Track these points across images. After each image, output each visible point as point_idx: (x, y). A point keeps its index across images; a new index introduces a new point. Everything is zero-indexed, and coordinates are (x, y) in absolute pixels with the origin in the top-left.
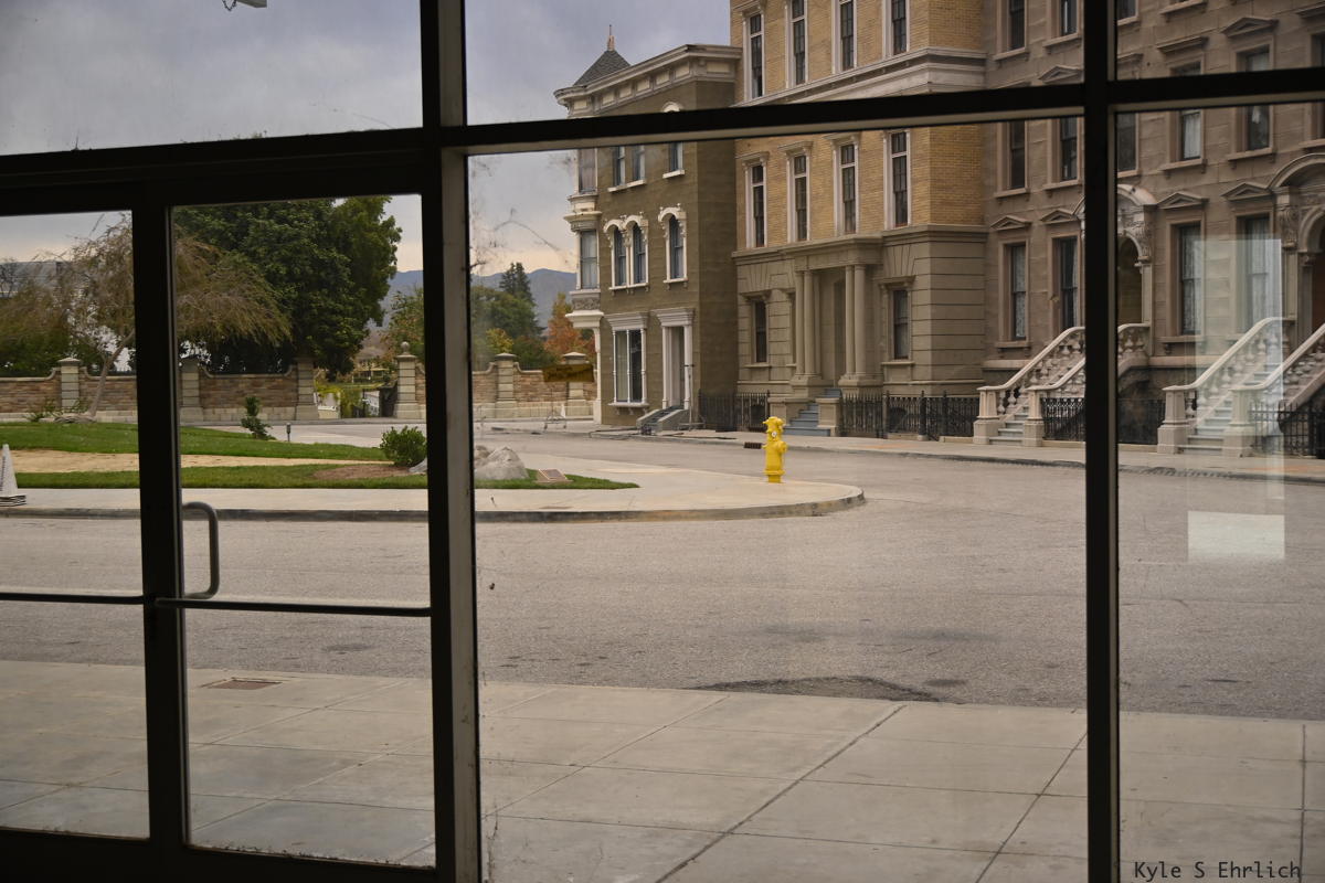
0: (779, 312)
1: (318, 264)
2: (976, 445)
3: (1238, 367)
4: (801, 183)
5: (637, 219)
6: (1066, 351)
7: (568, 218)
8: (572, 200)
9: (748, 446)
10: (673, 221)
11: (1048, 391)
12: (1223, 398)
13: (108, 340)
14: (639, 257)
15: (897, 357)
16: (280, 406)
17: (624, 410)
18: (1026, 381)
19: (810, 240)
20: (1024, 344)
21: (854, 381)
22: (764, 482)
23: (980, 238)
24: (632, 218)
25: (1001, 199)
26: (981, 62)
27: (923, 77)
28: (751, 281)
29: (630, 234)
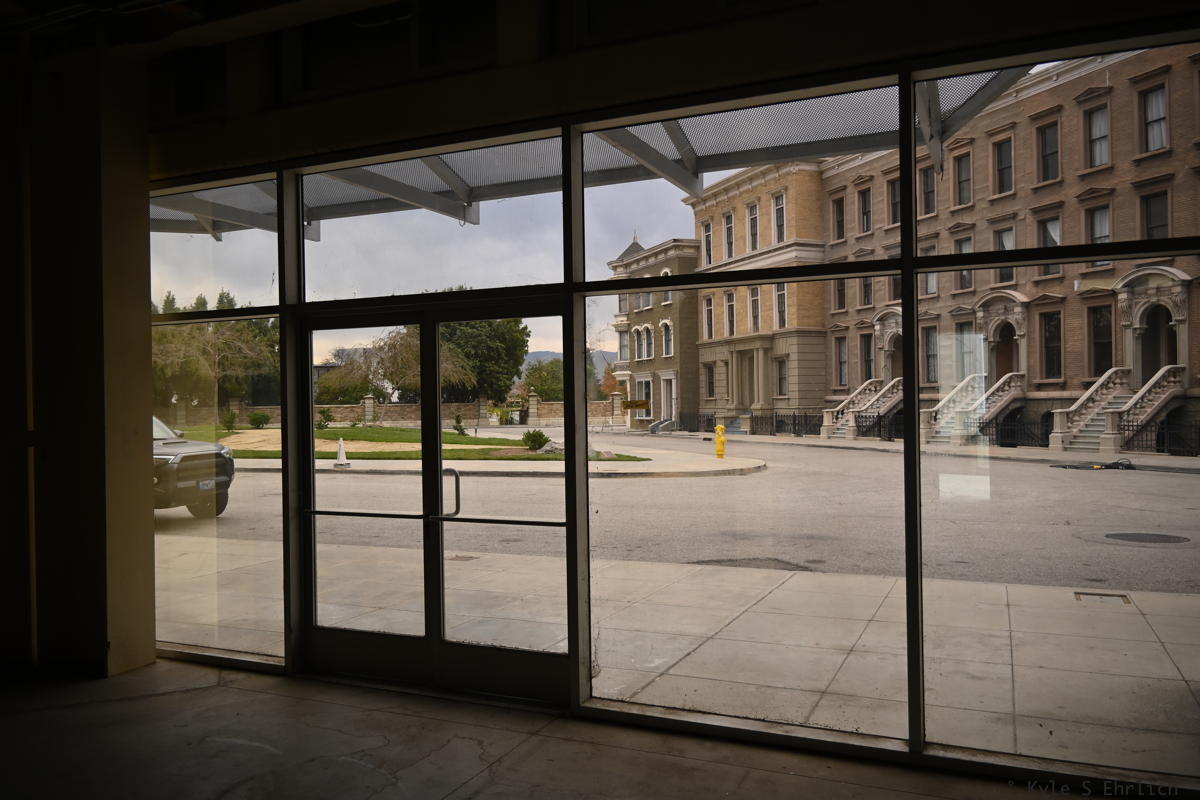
0: (720, 372)
1: (489, 348)
2: (822, 439)
3: (958, 399)
4: (731, 308)
5: (649, 326)
6: (868, 392)
7: (616, 326)
8: (616, 316)
9: (705, 439)
10: (666, 327)
11: (859, 412)
12: (950, 416)
13: (388, 387)
14: (649, 345)
15: (781, 394)
16: (470, 418)
17: (642, 421)
18: (847, 407)
19: (735, 336)
20: (845, 388)
21: (759, 407)
22: (715, 458)
23: (822, 334)
24: (646, 325)
25: (833, 315)
26: (822, 246)
27: (793, 254)
28: (706, 356)
29: (645, 333)
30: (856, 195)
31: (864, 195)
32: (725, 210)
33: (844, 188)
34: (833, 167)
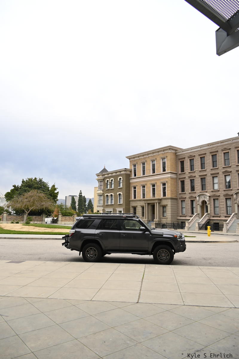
0: (139, 209)
2: (186, 231)
4: (144, 191)
5: (113, 194)
7: (98, 194)
8: (98, 190)
10: (120, 194)
11: (198, 222)
14: (112, 200)
15: (163, 216)
16: (39, 221)
19: (146, 198)
20: (185, 215)
21: (157, 220)
23: (177, 199)
24: (111, 194)
25: (180, 194)
26: (176, 174)
27: (169, 176)
28: (133, 204)
29: (110, 196)
30: (189, 160)
31: (191, 161)
32: (143, 161)
33: (185, 158)
34: (181, 152)
